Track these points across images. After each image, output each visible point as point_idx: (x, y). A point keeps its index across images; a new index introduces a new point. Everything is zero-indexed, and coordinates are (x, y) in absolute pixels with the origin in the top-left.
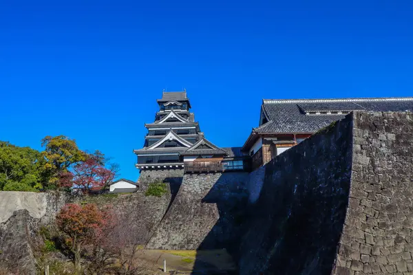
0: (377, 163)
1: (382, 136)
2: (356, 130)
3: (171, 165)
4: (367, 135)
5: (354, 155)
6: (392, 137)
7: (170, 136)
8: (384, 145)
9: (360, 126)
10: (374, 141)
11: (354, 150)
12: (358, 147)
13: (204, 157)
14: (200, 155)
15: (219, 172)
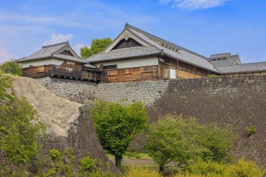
13: (68, 63)
14: (65, 61)
15: (79, 79)
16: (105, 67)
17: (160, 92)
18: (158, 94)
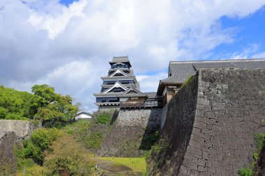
0: (215, 104)
1: (219, 86)
2: (200, 82)
4: (208, 85)
5: (199, 99)
6: (226, 86)
7: (117, 85)
8: (219, 92)
9: (203, 79)
10: (213, 90)
11: (198, 95)
12: (202, 93)
14: (130, 98)
15: (142, 108)
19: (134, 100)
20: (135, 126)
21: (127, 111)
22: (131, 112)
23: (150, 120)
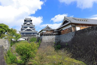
3: (27, 35)
7: (28, 28)
13: (48, 31)
15: (52, 35)
16: (60, 30)
17: (73, 36)
18: (72, 36)
19: (49, 32)
20: (51, 42)
21: (46, 36)
22: (48, 36)
23: (56, 40)
